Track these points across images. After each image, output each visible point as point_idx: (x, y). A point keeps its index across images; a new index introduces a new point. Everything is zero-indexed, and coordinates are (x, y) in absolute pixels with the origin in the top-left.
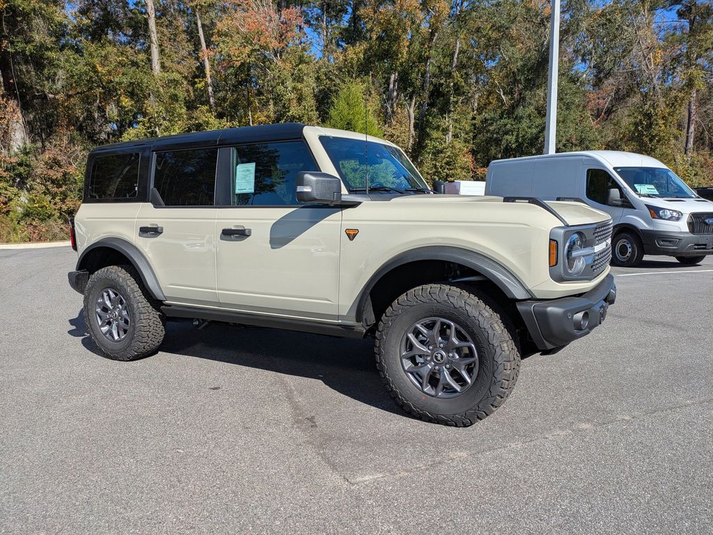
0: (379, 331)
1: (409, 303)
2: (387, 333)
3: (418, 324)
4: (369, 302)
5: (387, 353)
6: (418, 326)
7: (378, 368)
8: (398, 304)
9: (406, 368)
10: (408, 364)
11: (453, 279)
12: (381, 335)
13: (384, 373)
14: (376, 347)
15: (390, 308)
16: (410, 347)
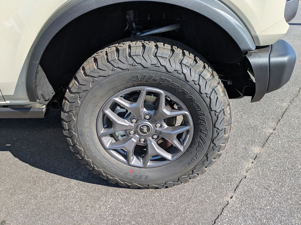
0: (65, 112)
1: (102, 73)
2: (77, 114)
3: (117, 97)
4: (42, 74)
5: (82, 135)
6: (118, 100)
7: (72, 151)
8: (86, 74)
9: (108, 146)
10: (108, 141)
11: (142, 33)
12: (70, 117)
13: (81, 155)
14: (65, 130)
15: (74, 81)
16: (108, 123)
